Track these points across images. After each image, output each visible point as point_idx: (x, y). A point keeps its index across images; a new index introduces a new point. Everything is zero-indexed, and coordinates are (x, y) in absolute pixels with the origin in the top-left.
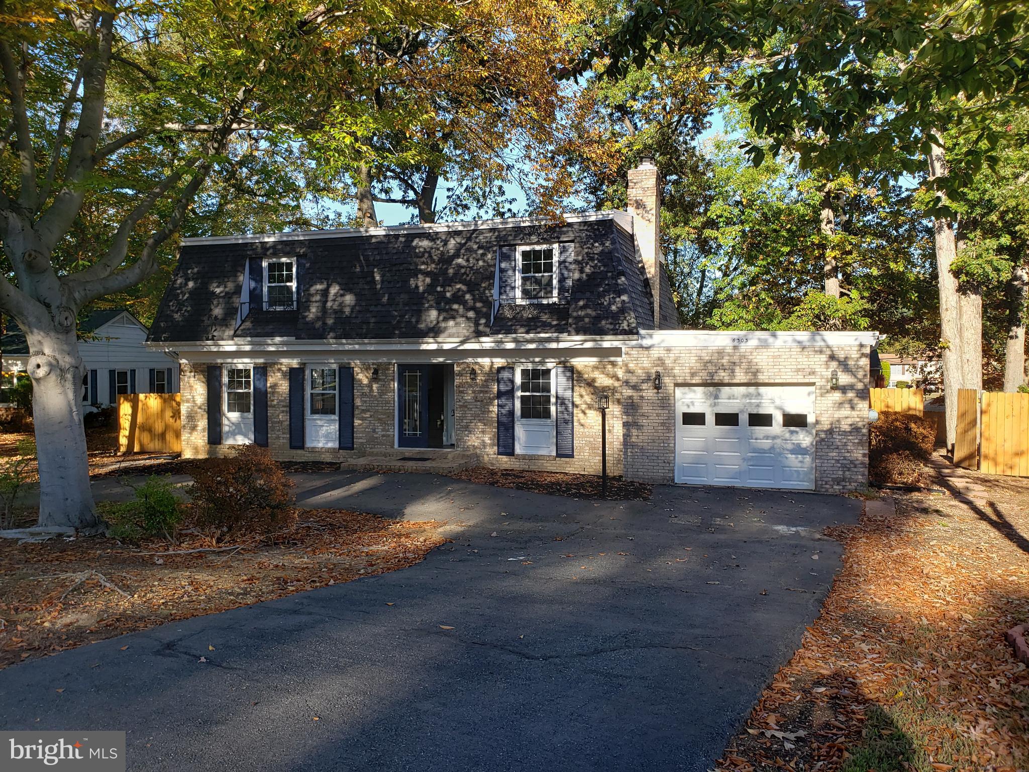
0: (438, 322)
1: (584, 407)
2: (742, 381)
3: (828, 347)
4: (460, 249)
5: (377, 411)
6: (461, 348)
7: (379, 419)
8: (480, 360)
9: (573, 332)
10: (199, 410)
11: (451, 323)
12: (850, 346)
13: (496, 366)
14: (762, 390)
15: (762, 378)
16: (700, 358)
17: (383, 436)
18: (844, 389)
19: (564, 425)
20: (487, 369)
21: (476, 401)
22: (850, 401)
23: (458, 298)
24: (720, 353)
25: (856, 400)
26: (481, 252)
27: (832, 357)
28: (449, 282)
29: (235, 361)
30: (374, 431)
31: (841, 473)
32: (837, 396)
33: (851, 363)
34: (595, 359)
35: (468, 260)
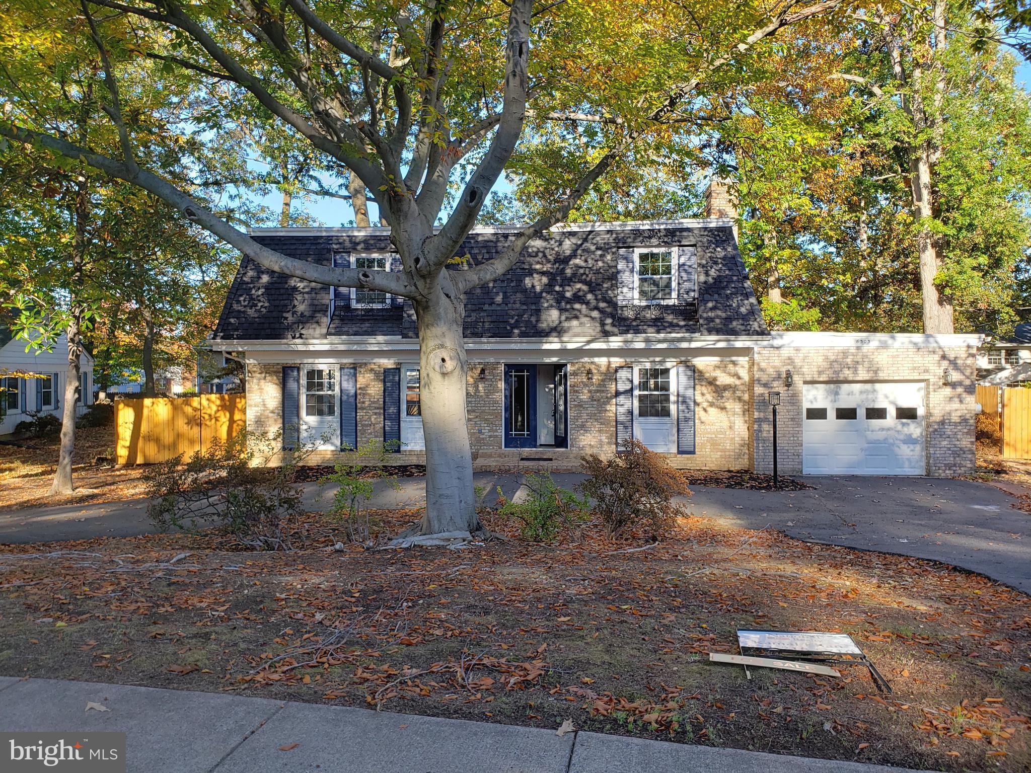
0: (560, 322)
1: (705, 405)
2: (865, 379)
3: (940, 348)
4: (577, 250)
5: (483, 412)
6: (587, 347)
7: (486, 420)
8: (596, 360)
9: (705, 332)
10: (271, 415)
11: (575, 323)
12: (959, 347)
13: (613, 366)
14: (878, 386)
15: (882, 375)
16: (826, 358)
17: (490, 437)
18: (953, 385)
19: (684, 423)
20: (603, 369)
21: (592, 400)
22: (959, 396)
23: (578, 298)
24: (845, 353)
25: (964, 395)
26: (599, 252)
27: (944, 357)
28: (569, 281)
29: (317, 361)
30: (480, 432)
31: (952, 459)
32: (948, 391)
33: (959, 362)
34: (717, 359)
35: (586, 261)
